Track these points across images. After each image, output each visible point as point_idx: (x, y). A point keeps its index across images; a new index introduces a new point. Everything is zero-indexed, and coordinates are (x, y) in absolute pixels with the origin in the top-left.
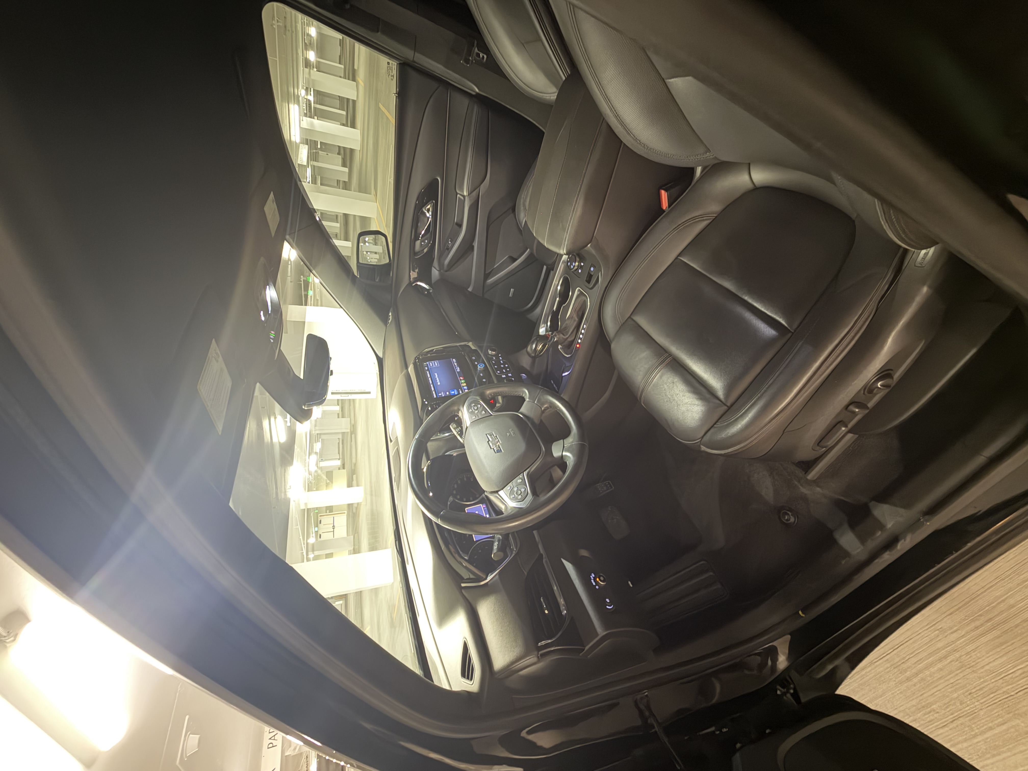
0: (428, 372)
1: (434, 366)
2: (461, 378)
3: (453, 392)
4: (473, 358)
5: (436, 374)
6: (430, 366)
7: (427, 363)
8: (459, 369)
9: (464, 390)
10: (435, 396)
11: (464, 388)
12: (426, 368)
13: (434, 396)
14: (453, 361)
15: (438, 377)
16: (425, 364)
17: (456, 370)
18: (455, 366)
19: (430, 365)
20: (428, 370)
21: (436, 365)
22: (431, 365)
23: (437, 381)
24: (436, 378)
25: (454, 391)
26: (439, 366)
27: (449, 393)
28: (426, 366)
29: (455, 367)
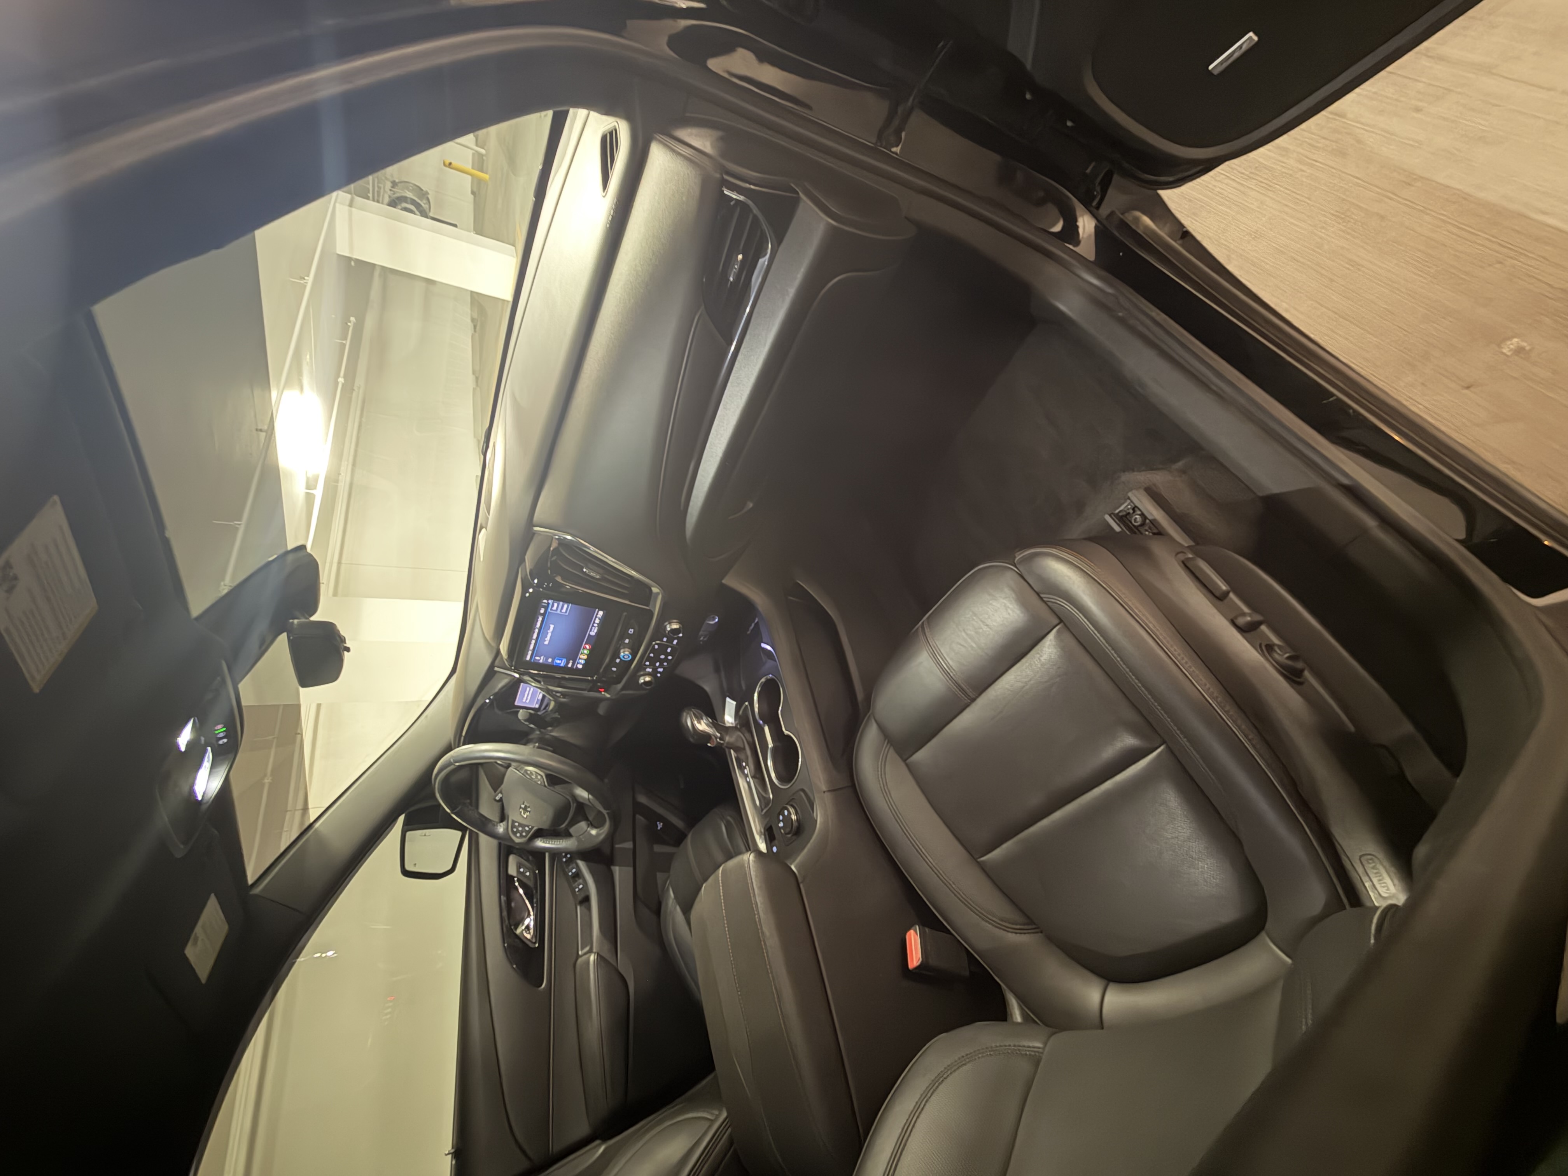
0: (540, 619)
1: (558, 612)
2: (587, 647)
3: (558, 662)
4: (632, 630)
5: (552, 626)
6: (551, 609)
7: (550, 601)
8: (596, 631)
9: (578, 663)
10: (528, 658)
11: (580, 661)
12: (542, 611)
13: (526, 657)
14: (597, 614)
15: (552, 632)
16: (545, 601)
17: (591, 631)
18: (594, 623)
19: (553, 606)
20: (544, 615)
21: (564, 610)
22: (555, 608)
23: (546, 637)
24: (548, 633)
25: (562, 660)
26: (567, 614)
27: (553, 661)
28: (544, 607)
29: (593, 626)
